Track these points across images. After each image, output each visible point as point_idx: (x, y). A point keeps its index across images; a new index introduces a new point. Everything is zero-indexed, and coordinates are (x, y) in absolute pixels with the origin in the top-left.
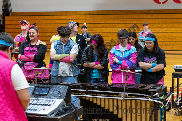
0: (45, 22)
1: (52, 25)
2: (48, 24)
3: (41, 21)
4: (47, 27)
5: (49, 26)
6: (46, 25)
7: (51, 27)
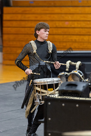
0: (69, 17)
1: (82, 23)
2: (75, 21)
3: (63, 15)
4: (73, 26)
5: (76, 24)
6: (71, 22)
7: (79, 26)
